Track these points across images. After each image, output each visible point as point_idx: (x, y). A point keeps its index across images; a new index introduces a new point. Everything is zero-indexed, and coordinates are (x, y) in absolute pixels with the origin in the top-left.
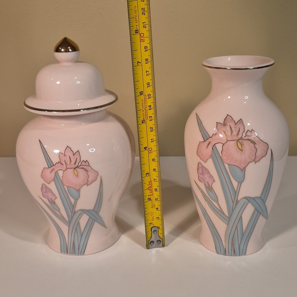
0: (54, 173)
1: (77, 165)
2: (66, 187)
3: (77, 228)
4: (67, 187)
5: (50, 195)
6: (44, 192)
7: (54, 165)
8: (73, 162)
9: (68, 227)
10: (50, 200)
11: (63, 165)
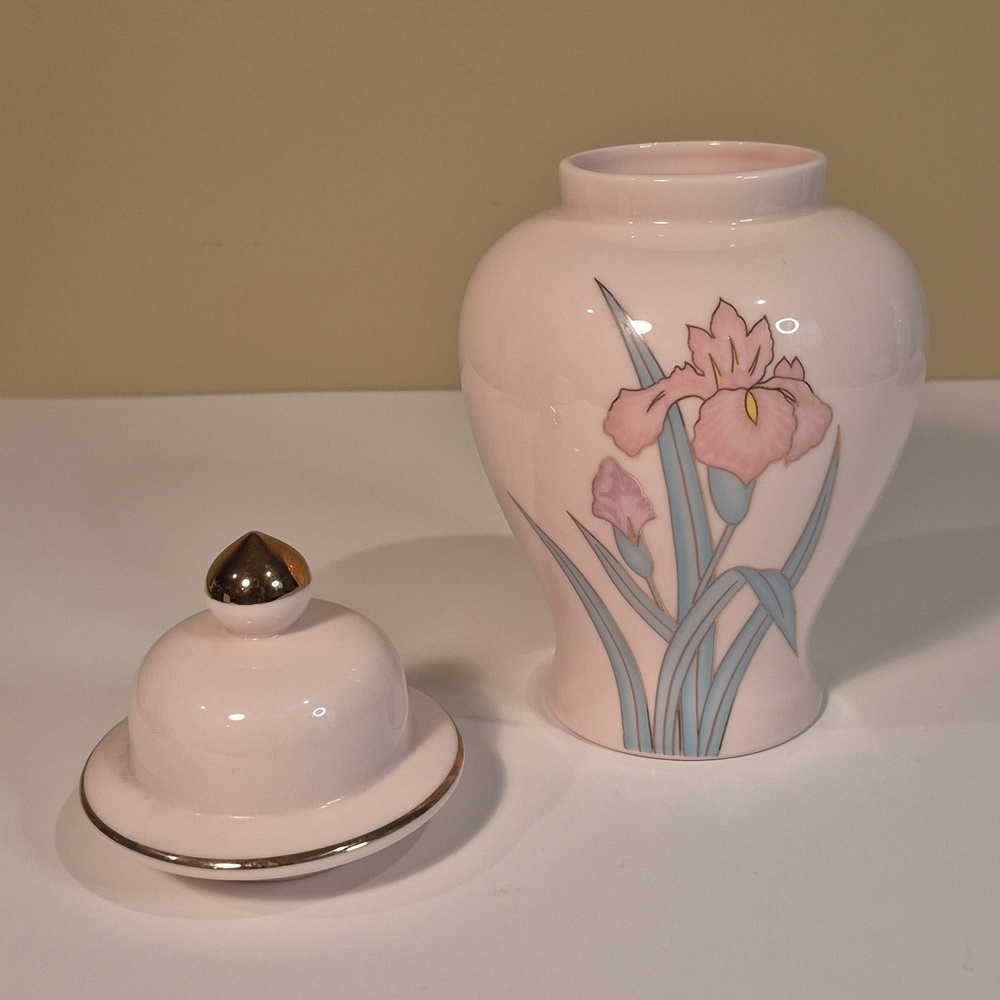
0: (661, 409)
1: (757, 375)
2: (702, 470)
3: (703, 647)
4: (709, 467)
5: (627, 507)
6: (602, 495)
7: (667, 376)
8: (744, 364)
9: (665, 645)
10: (624, 527)
11: (703, 375)
